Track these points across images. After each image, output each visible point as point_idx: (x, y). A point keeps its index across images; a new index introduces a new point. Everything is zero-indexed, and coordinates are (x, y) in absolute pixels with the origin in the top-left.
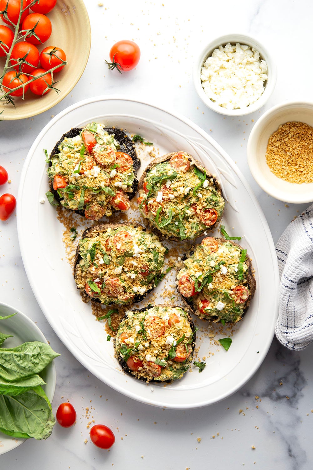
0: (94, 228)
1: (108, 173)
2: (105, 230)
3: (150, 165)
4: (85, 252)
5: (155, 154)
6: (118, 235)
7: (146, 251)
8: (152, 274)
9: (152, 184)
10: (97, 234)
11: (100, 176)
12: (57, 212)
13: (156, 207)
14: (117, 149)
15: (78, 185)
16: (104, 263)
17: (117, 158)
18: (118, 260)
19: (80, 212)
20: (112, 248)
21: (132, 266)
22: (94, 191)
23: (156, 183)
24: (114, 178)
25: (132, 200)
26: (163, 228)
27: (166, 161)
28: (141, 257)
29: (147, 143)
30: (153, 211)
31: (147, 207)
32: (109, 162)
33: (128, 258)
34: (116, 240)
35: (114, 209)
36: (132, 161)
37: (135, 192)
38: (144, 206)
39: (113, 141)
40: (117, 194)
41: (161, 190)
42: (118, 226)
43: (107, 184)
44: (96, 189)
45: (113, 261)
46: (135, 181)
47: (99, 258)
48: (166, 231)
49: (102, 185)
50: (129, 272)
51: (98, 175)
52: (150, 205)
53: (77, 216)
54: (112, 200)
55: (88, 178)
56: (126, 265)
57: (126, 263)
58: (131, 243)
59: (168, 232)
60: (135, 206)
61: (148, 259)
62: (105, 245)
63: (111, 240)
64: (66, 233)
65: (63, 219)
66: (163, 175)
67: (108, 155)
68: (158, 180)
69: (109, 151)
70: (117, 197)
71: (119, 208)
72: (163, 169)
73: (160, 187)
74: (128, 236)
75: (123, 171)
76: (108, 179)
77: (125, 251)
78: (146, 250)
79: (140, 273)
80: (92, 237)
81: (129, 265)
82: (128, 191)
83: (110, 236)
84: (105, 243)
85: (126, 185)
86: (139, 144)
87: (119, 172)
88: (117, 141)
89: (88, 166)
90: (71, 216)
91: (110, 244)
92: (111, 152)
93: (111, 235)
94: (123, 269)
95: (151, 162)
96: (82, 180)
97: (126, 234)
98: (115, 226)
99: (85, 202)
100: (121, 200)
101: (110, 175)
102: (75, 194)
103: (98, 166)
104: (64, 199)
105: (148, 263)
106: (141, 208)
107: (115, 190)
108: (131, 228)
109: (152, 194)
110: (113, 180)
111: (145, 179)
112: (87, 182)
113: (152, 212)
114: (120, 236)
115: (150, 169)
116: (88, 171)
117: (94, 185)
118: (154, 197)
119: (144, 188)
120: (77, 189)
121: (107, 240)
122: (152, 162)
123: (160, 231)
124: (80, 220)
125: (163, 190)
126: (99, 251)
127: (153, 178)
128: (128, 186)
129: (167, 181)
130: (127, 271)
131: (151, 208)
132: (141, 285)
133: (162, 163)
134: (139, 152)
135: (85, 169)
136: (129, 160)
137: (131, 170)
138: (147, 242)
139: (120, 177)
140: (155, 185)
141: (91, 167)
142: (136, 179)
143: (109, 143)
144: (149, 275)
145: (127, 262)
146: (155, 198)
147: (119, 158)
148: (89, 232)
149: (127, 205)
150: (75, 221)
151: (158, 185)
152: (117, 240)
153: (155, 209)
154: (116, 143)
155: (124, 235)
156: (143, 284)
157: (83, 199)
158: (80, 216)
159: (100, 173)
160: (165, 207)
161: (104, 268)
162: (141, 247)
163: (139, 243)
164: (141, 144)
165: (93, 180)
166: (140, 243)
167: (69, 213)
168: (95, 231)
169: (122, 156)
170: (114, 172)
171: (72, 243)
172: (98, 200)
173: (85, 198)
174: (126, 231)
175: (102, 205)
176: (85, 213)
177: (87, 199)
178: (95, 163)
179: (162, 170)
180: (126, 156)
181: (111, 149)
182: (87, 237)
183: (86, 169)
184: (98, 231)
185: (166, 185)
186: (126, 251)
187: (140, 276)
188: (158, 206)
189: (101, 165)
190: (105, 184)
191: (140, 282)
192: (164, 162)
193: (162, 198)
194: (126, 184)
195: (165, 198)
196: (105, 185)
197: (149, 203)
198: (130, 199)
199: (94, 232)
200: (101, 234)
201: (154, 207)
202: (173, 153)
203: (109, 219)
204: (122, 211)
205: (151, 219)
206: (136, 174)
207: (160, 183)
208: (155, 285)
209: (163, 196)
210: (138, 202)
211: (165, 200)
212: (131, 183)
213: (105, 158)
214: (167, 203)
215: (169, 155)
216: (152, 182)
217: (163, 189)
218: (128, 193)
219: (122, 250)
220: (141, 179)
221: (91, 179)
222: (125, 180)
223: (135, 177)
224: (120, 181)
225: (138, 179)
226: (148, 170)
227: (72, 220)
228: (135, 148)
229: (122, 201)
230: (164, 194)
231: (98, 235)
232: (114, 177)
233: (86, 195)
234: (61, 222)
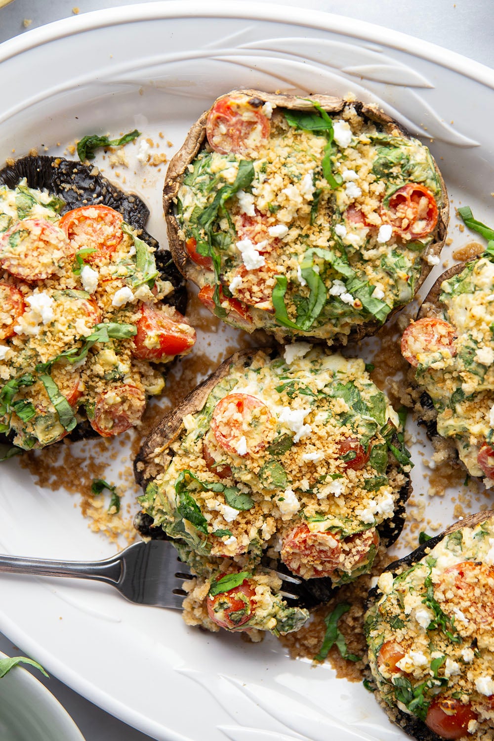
0: (149, 444)
1: (75, 288)
2: (179, 431)
3: (167, 189)
4: (172, 520)
5: (162, 155)
6: (219, 418)
7: (316, 404)
8: (376, 447)
9: (205, 234)
10: (168, 454)
11: (58, 311)
12: (27, 471)
13: (259, 284)
14: (55, 210)
15: (23, 372)
16: (238, 512)
17: (71, 235)
18: (266, 479)
19: (81, 432)
20: (229, 461)
21: (312, 467)
22: (72, 360)
23: (216, 224)
24: (100, 289)
25: (189, 309)
26: (315, 324)
27: (199, 152)
28: (316, 430)
29: (124, 139)
30: (258, 300)
31: (236, 303)
32: (55, 261)
33: (287, 453)
34: (224, 436)
35: (161, 364)
36: (115, 213)
37: (183, 284)
38: (225, 304)
39: (32, 198)
40: (139, 322)
41: (240, 233)
42: (201, 395)
43: (93, 317)
44: (73, 350)
45: (255, 491)
46: (161, 258)
47: (217, 508)
48: (329, 327)
49: (83, 328)
50: (319, 485)
51: (55, 311)
52: (240, 291)
53: (85, 445)
54: (138, 349)
55: (34, 337)
56: (295, 476)
57: (291, 472)
58: (265, 413)
59: (335, 325)
60: (207, 320)
61: (338, 417)
62: (208, 466)
63: (211, 445)
64: (86, 505)
65: (54, 478)
66: (219, 192)
67: (41, 244)
68: (214, 213)
69: (36, 231)
70: (143, 332)
71: (168, 353)
72: (206, 177)
73: (233, 225)
74: (245, 403)
75: (110, 256)
76: (87, 304)
77: (267, 446)
78: (315, 401)
79: (345, 469)
80: (161, 469)
81: (304, 470)
82: (161, 296)
83: (200, 436)
84: (202, 462)
85: (142, 284)
86: (104, 158)
87: (100, 264)
88: (42, 191)
89: (13, 307)
90: (69, 455)
91: (218, 458)
92: (43, 230)
93: (203, 432)
94: (297, 491)
95: (166, 180)
96: (23, 352)
97: (236, 402)
98: (197, 403)
99: (73, 401)
100: (159, 333)
101: (84, 290)
102: (31, 400)
103: (36, 290)
104: (17, 431)
105: (344, 429)
106: (223, 313)
107: (126, 316)
108: (239, 374)
109: (226, 258)
110: (102, 296)
111: (181, 233)
112: (37, 350)
113: (257, 306)
114: (225, 420)
115: (176, 201)
116: (20, 319)
117: (61, 344)
118: (235, 264)
119: (194, 259)
120: (27, 386)
121: (203, 450)
122: (169, 180)
123: (313, 337)
124: (98, 449)
125: (245, 229)
126: (204, 495)
127: (199, 218)
128: (152, 283)
129: (238, 200)
130: (312, 487)
131: (249, 297)
132: (371, 495)
133: (193, 162)
134: (118, 176)
135: (9, 321)
136: (106, 215)
137: (131, 237)
138: (302, 380)
139: (114, 277)
140: (217, 231)
141: (20, 306)
142: (161, 252)
143: (24, 211)
144: (371, 455)
145: (294, 467)
146: (241, 264)
147: (76, 232)
148: (146, 462)
149: (182, 332)
150: (87, 462)
151: (224, 225)
152: (224, 433)
153: (260, 295)
154: (44, 196)
155: (233, 407)
156: (374, 486)
157: (61, 399)
158: (93, 442)
159: (55, 304)
160: (281, 269)
161: (247, 523)
162: (296, 403)
163: (286, 398)
164: (108, 154)
165: (49, 334)
166: (288, 394)
167: (60, 452)
168: (158, 450)
169: (79, 219)
170: (90, 275)
171: (120, 518)
172: (101, 373)
173: (66, 392)
174: (230, 393)
175: (119, 379)
176: (95, 428)
177: (73, 392)
178: (24, 289)
179: (208, 182)
180: (92, 212)
181: (37, 225)
182: (152, 478)
183: (13, 318)
184: (166, 445)
185: (242, 212)
186: (269, 443)
187: (351, 473)
188: (262, 279)
189: (43, 280)
190: (87, 322)
191: (364, 488)
192: (196, 156)
193: (258, 253)
194: (141, 282)
195: (265, 248)
196: (90, 324)
197: (232, 287)
198: (182, 311)
199: (158, 456)
200: (175, 447)
201: (255, 289)
202: (203, 117)
203: (167, 396)
204: (183, 354)
205: (268, 325)
206: (150, 236)
207: (224, 217)
208: (404, 465)
209: (256, 243)
210: (204, 304)
211: (267, 252)
212: (153, 271)
213: (40, 257)
214: (279, 256)
215: (196, 128)
216: (202, 231)
217: (244, 226)
218: (166, 301)
219: (258, 449)
220: (172, 242)
221: (44, 333)
222: (131, 276)
223: (153, 249)
224: (120, 285)
225: (165, 245)
226: (172, 208)
227: (79, 465)
228: (104, 175)
229: (163, 332)
230: (253, 238)
231: (172, 453)
232: (99, 285)
233: (59, 384)
234: (55, 486)
